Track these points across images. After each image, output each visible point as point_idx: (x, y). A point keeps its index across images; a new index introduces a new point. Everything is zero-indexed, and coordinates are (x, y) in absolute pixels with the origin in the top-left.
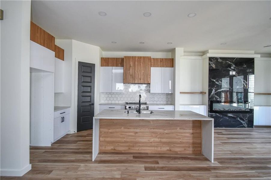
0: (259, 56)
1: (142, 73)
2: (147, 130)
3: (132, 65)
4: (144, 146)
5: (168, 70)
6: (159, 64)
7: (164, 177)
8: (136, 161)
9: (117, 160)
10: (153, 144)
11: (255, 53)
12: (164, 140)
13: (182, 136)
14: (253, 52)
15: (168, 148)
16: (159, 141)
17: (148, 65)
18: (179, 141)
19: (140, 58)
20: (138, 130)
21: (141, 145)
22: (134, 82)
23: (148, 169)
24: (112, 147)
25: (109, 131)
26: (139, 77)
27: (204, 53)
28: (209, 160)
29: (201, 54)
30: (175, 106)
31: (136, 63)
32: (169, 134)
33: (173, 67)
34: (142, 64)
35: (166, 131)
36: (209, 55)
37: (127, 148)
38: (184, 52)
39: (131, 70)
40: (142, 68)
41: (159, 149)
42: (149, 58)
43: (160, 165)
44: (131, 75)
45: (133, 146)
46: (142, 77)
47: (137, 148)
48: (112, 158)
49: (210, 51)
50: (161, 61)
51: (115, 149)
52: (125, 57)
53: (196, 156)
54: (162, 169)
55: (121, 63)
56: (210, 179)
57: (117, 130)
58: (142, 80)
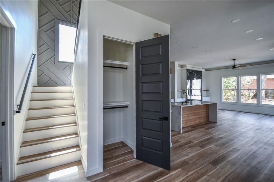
11: (203, 69)
13: (203, 113)
15: (199, 121)
16: (196, 117)
18: (202, 116)
20: (189, 113)
21: (190, 121)
27: (183, 66)
30: (175, 99)
32: (199, 113)
33: (171, 73)
38: (178, 65)
41: (196, 122)
47: (188, 123)
49: (187, 65)
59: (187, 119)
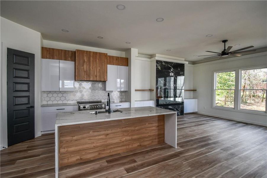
0: (187, 63)
1: (98, 70)
2: (119, 130)
3: (86, 61)
4: (116, 147)
5: (123, 68)
6: (115, 61)
7: (149, 174)
8: (112, 166)
9: (90, 171)
10: (125, 143)
11: (185, 61)
12: (135, 137)
13: (150, 130)
14: (184, 59)
15: (139, 144)
16: (131, 138)
17: (105, 62)
18: (147, 135)
19: (95, 53)
20: (109, 132)
21: (112, 147)
22: (89, 79)
23: (130, 171)
24: (78, 157)
25: (74, 138)
26: (94, 74)
27: (151, 56)
28: (173, 147)
29: (149, 57)
30: (131, 103)
31: (92, 59)
32: (139, 130)
33: (127, 66)
34: (97, 60)
35: (136, 128)
36: (157, 58)
37: (97, 154)
38: (138, 53)
39: (85, 66)
40: (98, 65)
41: (131, 146)
42: (105, 55)
43: (139, 163)
44: (85, 72)
45: (104, 150)
46: (98, 74)
47: (109, 151)
48: (82, 170)
49: (157, 55)
50: (116, 59)
51: (81, 159)
52: (78, 50)
53: (161, 146)
54: (142, 166)
55: (71, 57)
56: (184, 163)
57: (85, 135)
58: (98, 78)
59: (103, 143)
